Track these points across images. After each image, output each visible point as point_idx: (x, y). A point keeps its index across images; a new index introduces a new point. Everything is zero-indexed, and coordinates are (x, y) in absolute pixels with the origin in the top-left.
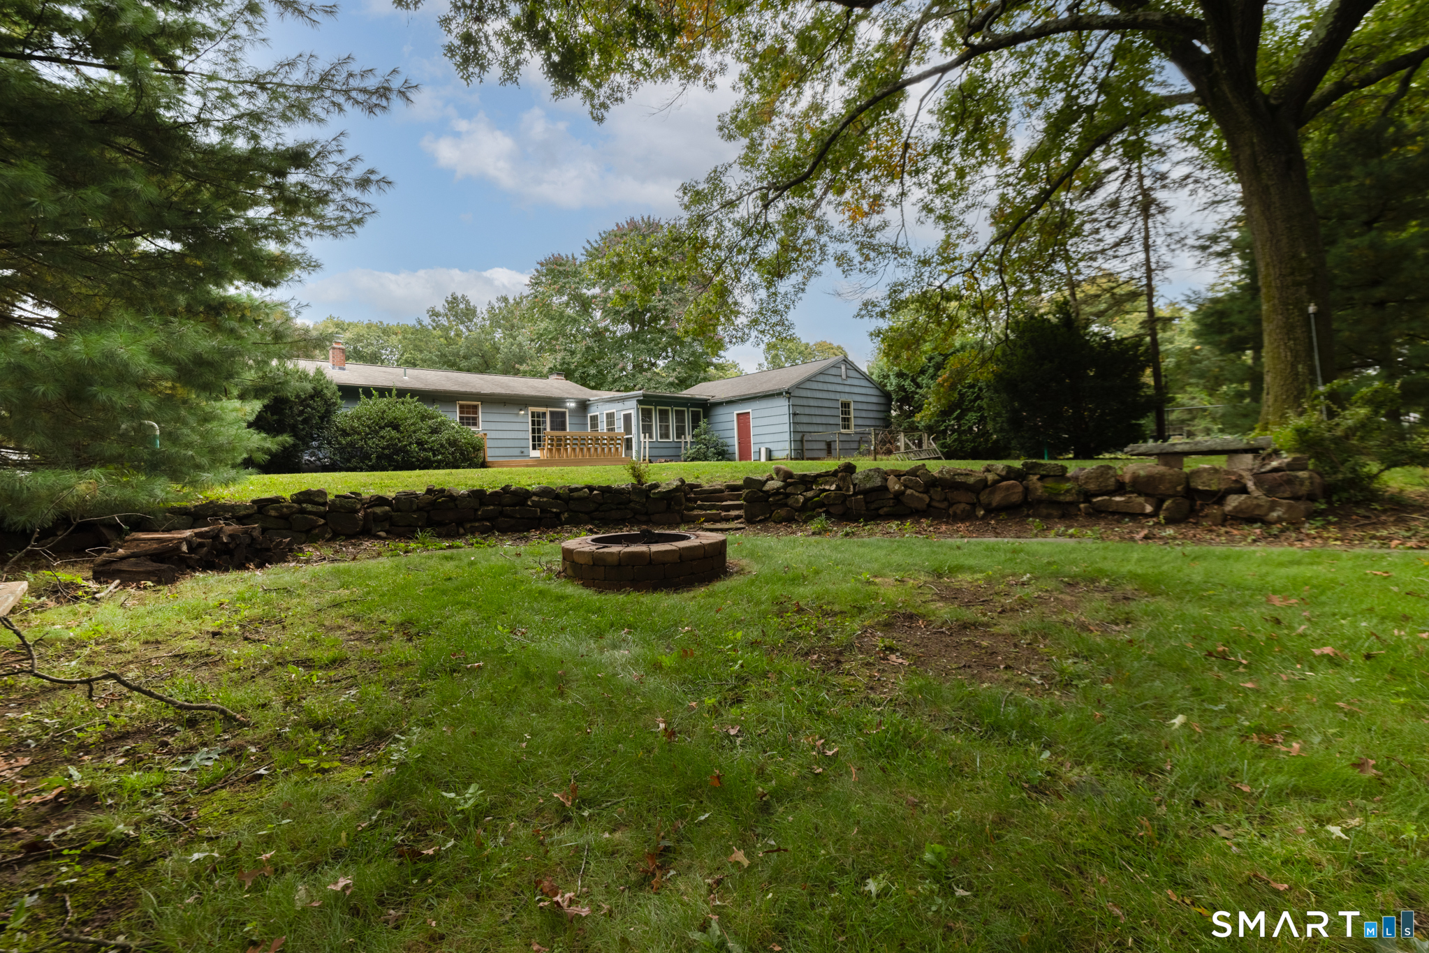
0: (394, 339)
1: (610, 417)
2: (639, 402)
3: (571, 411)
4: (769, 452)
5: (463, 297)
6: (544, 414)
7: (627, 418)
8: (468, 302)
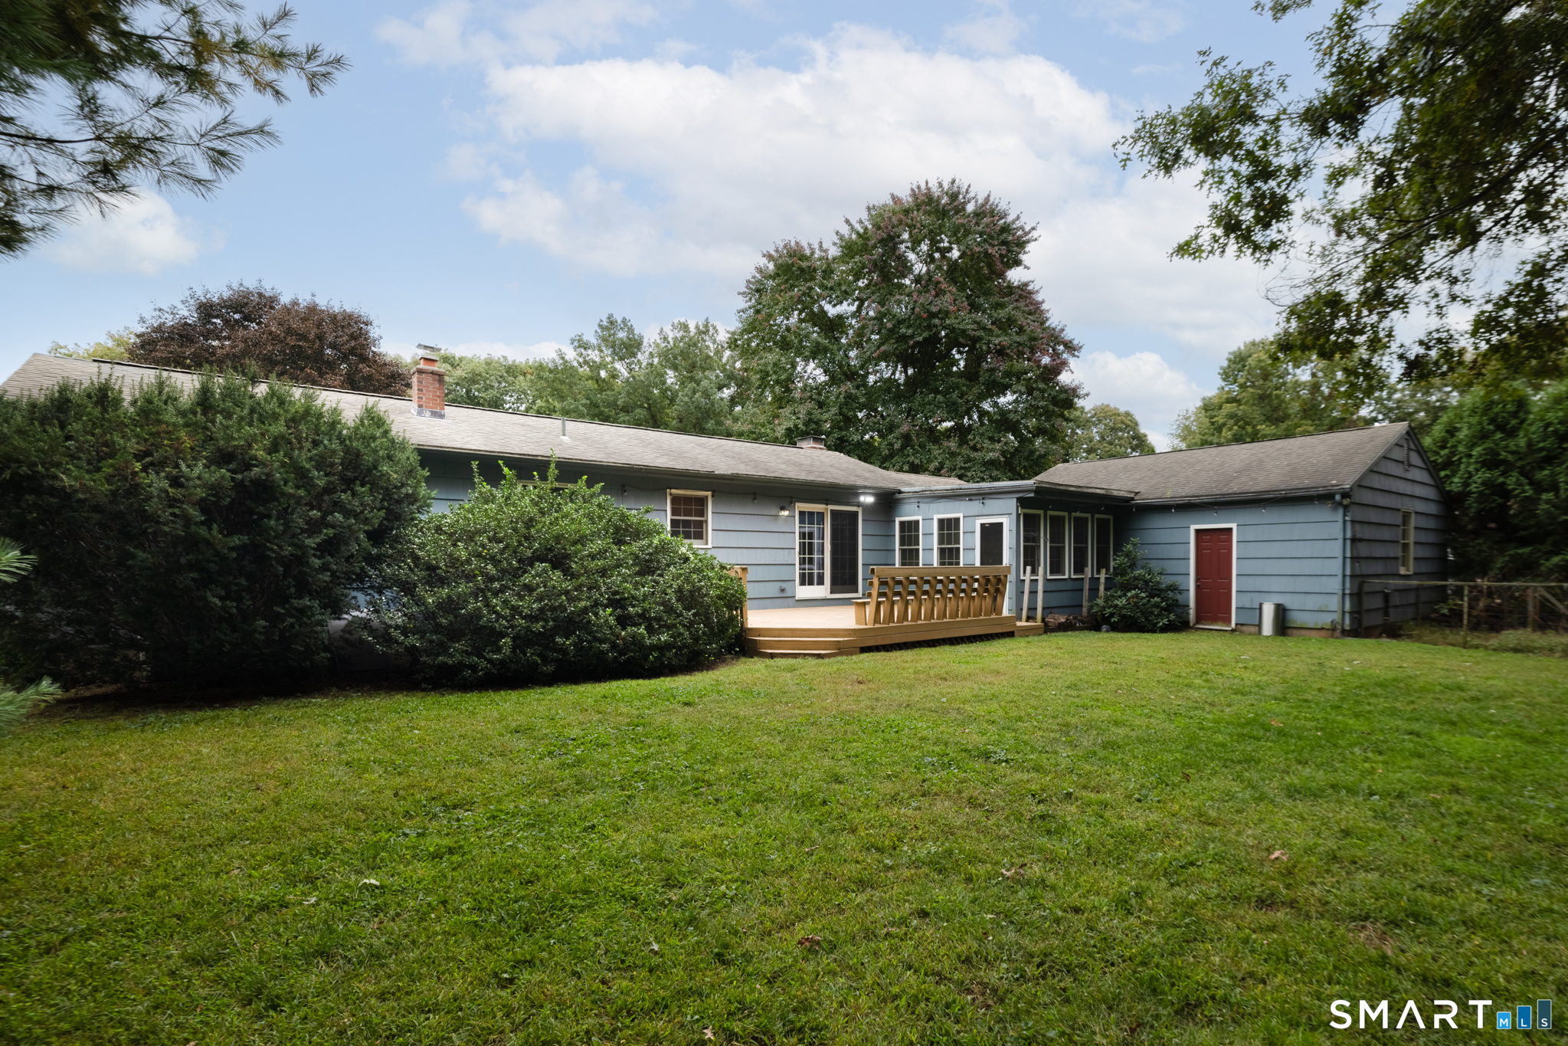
0: (522, 382)
1: (949, 529)
2: (1022, 502)
3: (867, 509)
4: (1281, 612)
5: (624, 321)
6: (821, 515)
7: (991, 535)
8: (631, 330)
